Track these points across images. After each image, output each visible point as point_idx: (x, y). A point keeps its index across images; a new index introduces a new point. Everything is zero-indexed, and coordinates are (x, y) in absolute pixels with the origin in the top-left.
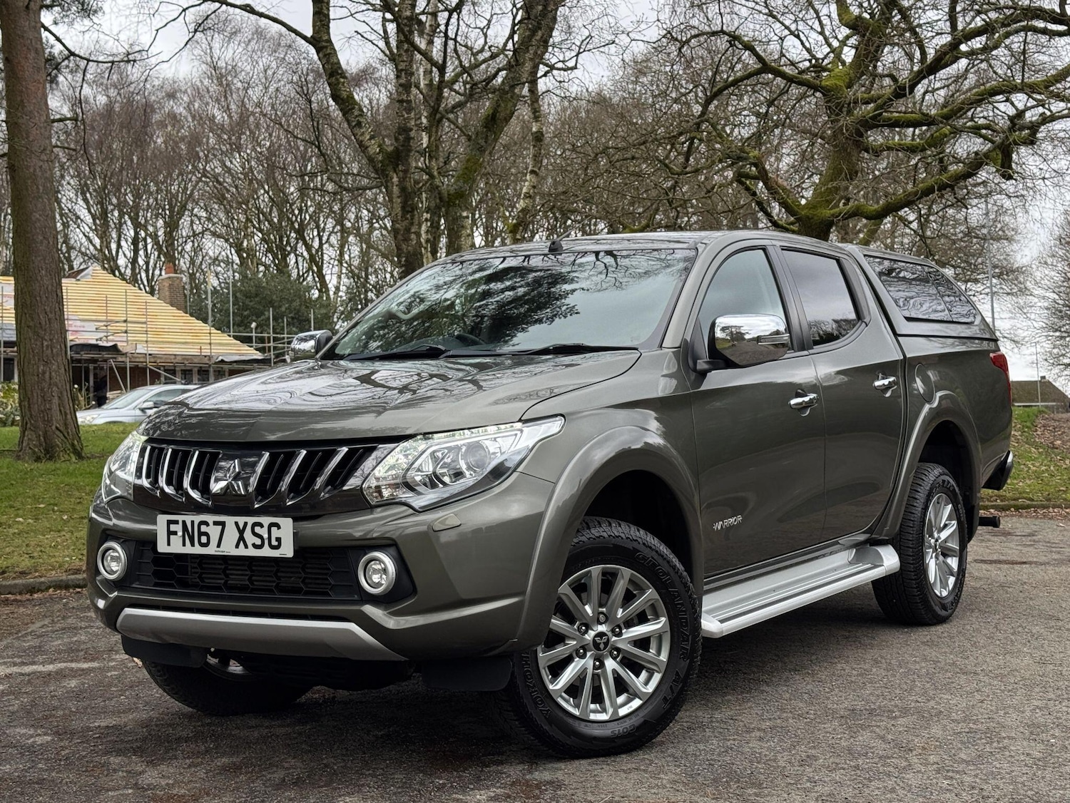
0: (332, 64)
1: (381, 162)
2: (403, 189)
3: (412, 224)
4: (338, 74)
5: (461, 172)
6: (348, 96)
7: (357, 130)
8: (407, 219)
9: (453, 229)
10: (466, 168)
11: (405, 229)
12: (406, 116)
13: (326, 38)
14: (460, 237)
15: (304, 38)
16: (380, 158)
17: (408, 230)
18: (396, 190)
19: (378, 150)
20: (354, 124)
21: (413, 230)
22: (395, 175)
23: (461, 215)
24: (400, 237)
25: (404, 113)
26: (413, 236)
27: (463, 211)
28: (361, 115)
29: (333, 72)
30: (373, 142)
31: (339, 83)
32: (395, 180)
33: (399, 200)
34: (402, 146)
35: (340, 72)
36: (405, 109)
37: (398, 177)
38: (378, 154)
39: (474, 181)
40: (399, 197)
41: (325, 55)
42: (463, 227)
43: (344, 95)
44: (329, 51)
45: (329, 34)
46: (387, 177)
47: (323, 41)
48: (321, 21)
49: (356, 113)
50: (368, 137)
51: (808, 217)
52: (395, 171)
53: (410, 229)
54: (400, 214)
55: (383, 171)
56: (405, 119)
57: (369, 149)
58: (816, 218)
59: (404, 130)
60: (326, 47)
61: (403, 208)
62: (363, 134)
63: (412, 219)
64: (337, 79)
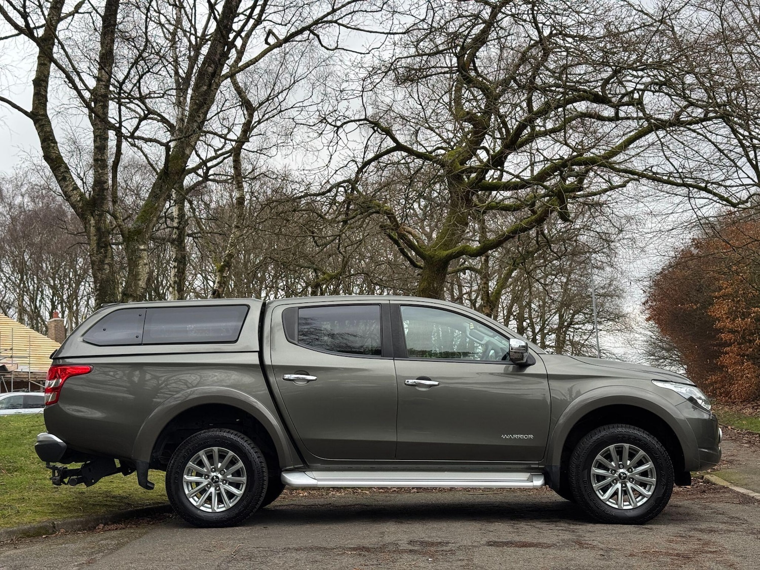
0: (45, 132)
1: (81, 208)
2: (98, 229)
3: (106, 257)
4: (50, 140)
5: (140, 214)
6: (56, 157)
7: (62, 183)
8: (101, 253)
9: (132, 259)
10: (144, 211)
11: (100, 261)
12: (100, 171)
13: (43, 113)
14: (137, 266)
15: (25, 113)
16: (80, 205)
17: (102, 262)
18: (93, 230)
19: (79, 198)
20: (60, 178)
21: (106, 262)
22: (92, 218)
23: (138, 248)
24: (96, 267)
25: (99, 169)
26: (106, 266)
27: (141, 245)
28: (66, 171)
29: (45, 138)
30: (75, 192)
31: (49, 147)
32: (92, 222)
33: (95, 238)
34: (98, 195)
35: (51, 138)
36: (99, 166)
37: (94, 220)
38: (79, 201)
39: (151, 221)
40: (95, 236)
41: (40, 126)
42: (140, 257)
43: (54, 156)
44: (43, 123)
45: (45, 110)
46: (86, 220)
47: (40, 115)
48: (39, 100)
49: (62, 170)
50: (71, 189)
51: (430, 256)
52: (92, 215)
53: (104, 261)
54: (95, 249)
55: (83, 215)
56: (99, 174)
57: (72, 198)
58: (436, 257)
59: (99, 183)
60: (41, 120)
61: (98, 244)
62: (67, 186)
63: (106, 253)
64: (48, 144)
